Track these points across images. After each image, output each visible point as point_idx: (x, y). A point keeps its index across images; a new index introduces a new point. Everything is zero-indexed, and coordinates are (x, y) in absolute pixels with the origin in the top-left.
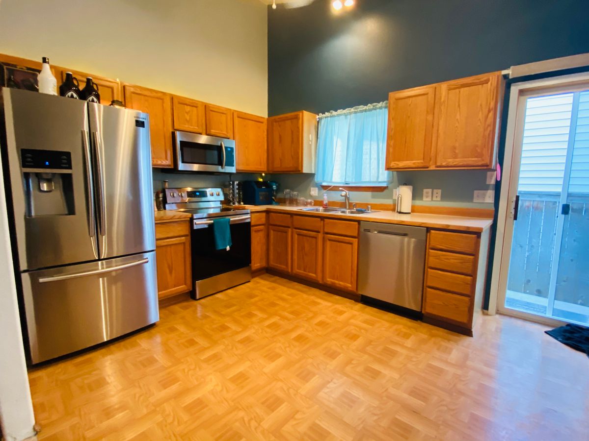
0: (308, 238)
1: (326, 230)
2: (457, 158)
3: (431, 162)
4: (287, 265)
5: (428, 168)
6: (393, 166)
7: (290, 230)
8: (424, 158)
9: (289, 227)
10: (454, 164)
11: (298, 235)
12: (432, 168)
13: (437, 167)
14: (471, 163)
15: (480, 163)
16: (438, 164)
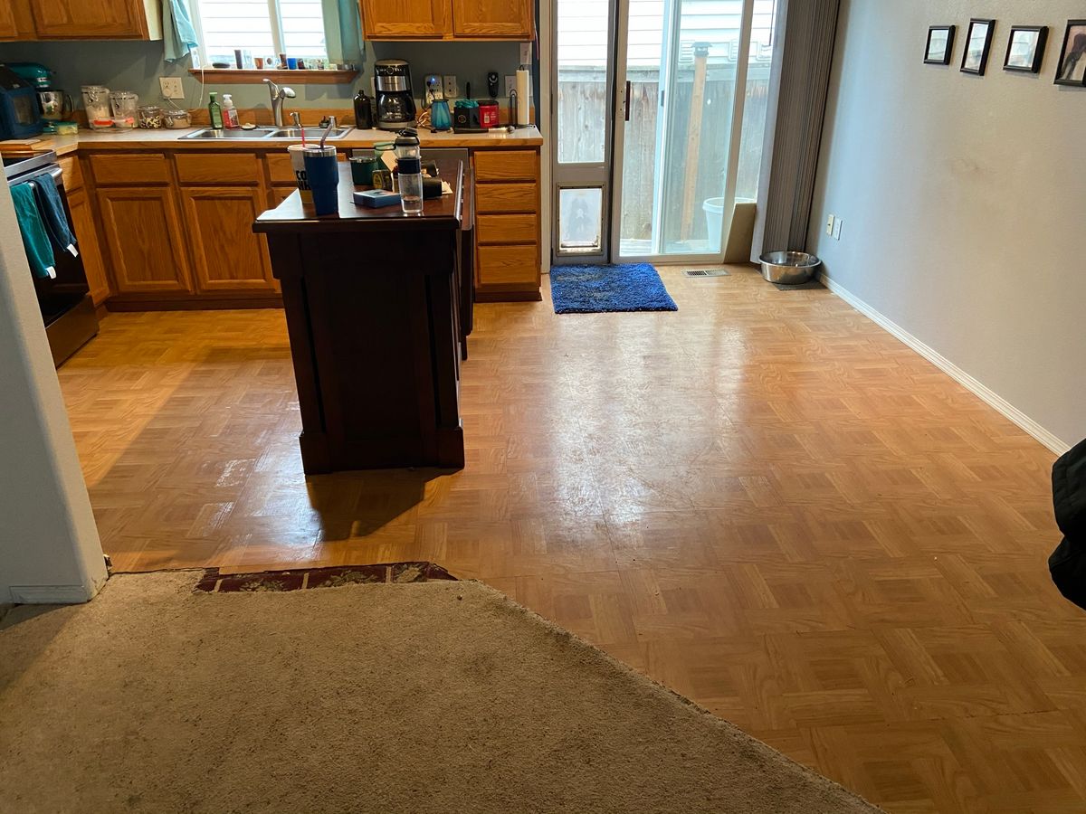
0: (228, 202)
1: (273, 179)
2: (485, 22)
3: (445, 29)
4: (177, 275)
5: (441, 37)
6: (380, 32)
7: (169, 190)
8: (433, 20)
9: (165, 185)
10: (483, 31)
11: (196, 198)
12: (449, 38)
13: (457, 37)
14: (507, 31)
15: (519, 33)
16: (459, 31)
